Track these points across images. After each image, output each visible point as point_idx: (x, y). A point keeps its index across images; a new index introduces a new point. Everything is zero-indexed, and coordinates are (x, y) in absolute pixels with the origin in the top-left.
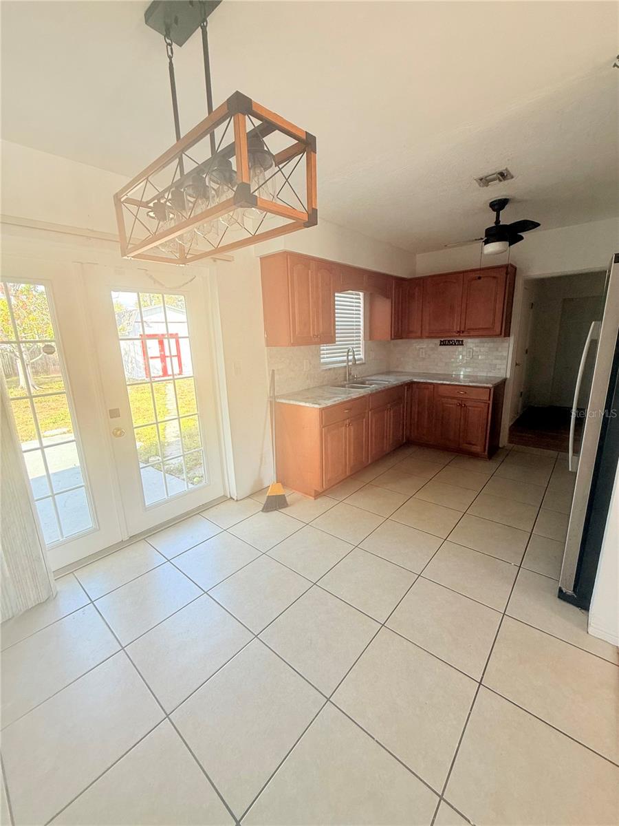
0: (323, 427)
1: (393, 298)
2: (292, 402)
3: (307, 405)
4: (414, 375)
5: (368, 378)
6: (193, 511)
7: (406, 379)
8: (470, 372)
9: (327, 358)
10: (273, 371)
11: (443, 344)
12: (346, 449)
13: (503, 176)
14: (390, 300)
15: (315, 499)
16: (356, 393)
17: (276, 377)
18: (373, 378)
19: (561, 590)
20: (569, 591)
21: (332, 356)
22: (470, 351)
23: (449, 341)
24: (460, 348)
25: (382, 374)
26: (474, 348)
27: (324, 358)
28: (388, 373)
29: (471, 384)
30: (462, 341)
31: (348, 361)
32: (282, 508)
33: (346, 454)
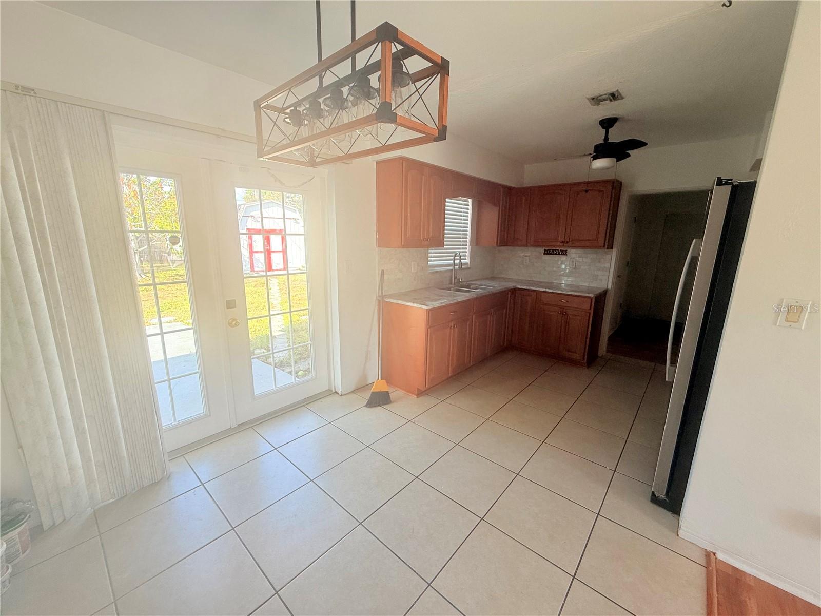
0: (430, 327)
1: (501, 206)
2: (400, 302)
3: (415, 305)
4: (517, 281)
5: (474, 282)
6: (298, 403)
7: (511, 285)
8: (572, 281)
9: (434, 261)
10: (383, 271)
11: (547, 252)
12: (449, 351)
13: (614, 96)
14: (498, 208)
15: (417, 398)
16: (462, 297)
17: (386, 277)
18: (477, 283)
19: (653, 494)
20: (662, 495)
21: (439, 259)
22: (573, 262)
23: (553, 251)
24: (563, 258)
25: (487, 279)
26: (577, 259)
27: (431, 261)
28: (493, 278)
29: (573, 293)
30: (566, 251)
31: (455, 265)
32: (385, 404)
33: (449, 354)
